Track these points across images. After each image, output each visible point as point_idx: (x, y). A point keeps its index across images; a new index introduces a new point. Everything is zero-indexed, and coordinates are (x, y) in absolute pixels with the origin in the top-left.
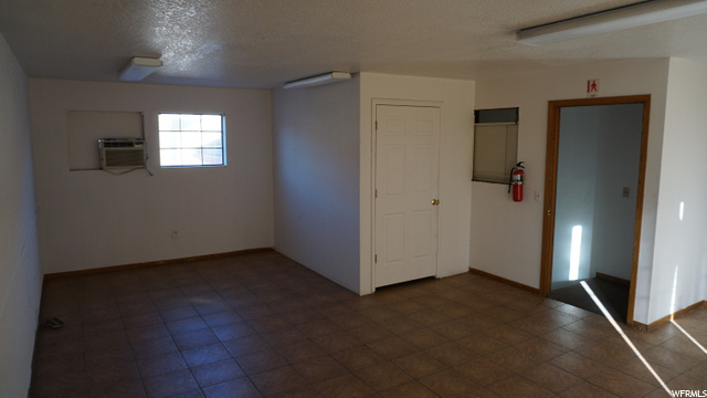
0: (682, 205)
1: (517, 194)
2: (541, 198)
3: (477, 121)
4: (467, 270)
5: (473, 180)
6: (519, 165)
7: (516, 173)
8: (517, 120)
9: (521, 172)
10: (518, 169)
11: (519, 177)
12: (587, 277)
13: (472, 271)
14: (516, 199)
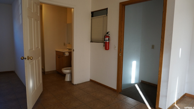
0: (181, 49)
1: (107, 47)
2: (117, 48)
3: (92, 16)
4: (89, 80)
5: (91, 42)
6: (107, 33)
7: (106, 37)
8: (107, 14)
9: (108, 37)
10: (107, 35)
11: (107, 39)
12: (138, 82)
13: (91, 81)
14: (106, 49)
